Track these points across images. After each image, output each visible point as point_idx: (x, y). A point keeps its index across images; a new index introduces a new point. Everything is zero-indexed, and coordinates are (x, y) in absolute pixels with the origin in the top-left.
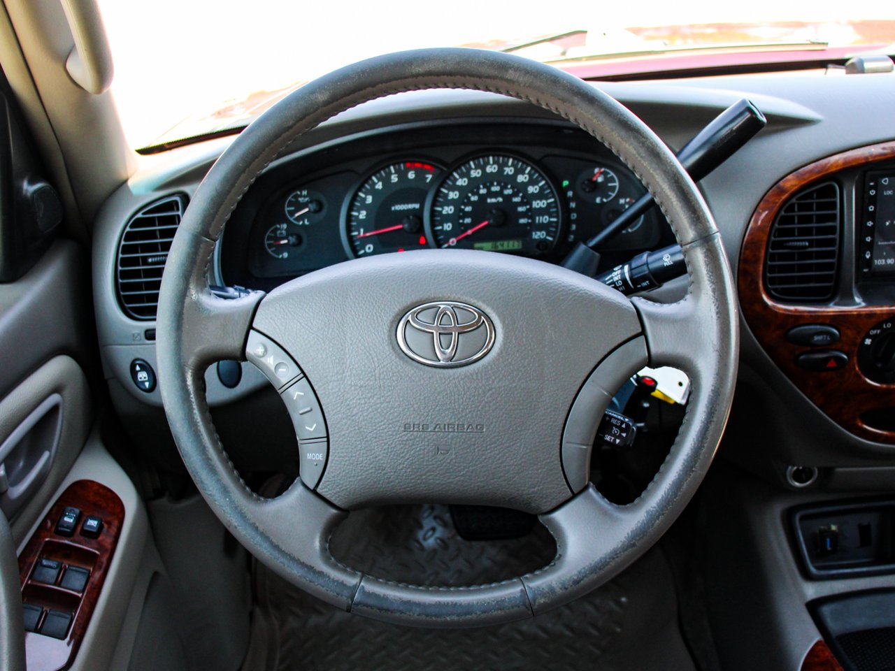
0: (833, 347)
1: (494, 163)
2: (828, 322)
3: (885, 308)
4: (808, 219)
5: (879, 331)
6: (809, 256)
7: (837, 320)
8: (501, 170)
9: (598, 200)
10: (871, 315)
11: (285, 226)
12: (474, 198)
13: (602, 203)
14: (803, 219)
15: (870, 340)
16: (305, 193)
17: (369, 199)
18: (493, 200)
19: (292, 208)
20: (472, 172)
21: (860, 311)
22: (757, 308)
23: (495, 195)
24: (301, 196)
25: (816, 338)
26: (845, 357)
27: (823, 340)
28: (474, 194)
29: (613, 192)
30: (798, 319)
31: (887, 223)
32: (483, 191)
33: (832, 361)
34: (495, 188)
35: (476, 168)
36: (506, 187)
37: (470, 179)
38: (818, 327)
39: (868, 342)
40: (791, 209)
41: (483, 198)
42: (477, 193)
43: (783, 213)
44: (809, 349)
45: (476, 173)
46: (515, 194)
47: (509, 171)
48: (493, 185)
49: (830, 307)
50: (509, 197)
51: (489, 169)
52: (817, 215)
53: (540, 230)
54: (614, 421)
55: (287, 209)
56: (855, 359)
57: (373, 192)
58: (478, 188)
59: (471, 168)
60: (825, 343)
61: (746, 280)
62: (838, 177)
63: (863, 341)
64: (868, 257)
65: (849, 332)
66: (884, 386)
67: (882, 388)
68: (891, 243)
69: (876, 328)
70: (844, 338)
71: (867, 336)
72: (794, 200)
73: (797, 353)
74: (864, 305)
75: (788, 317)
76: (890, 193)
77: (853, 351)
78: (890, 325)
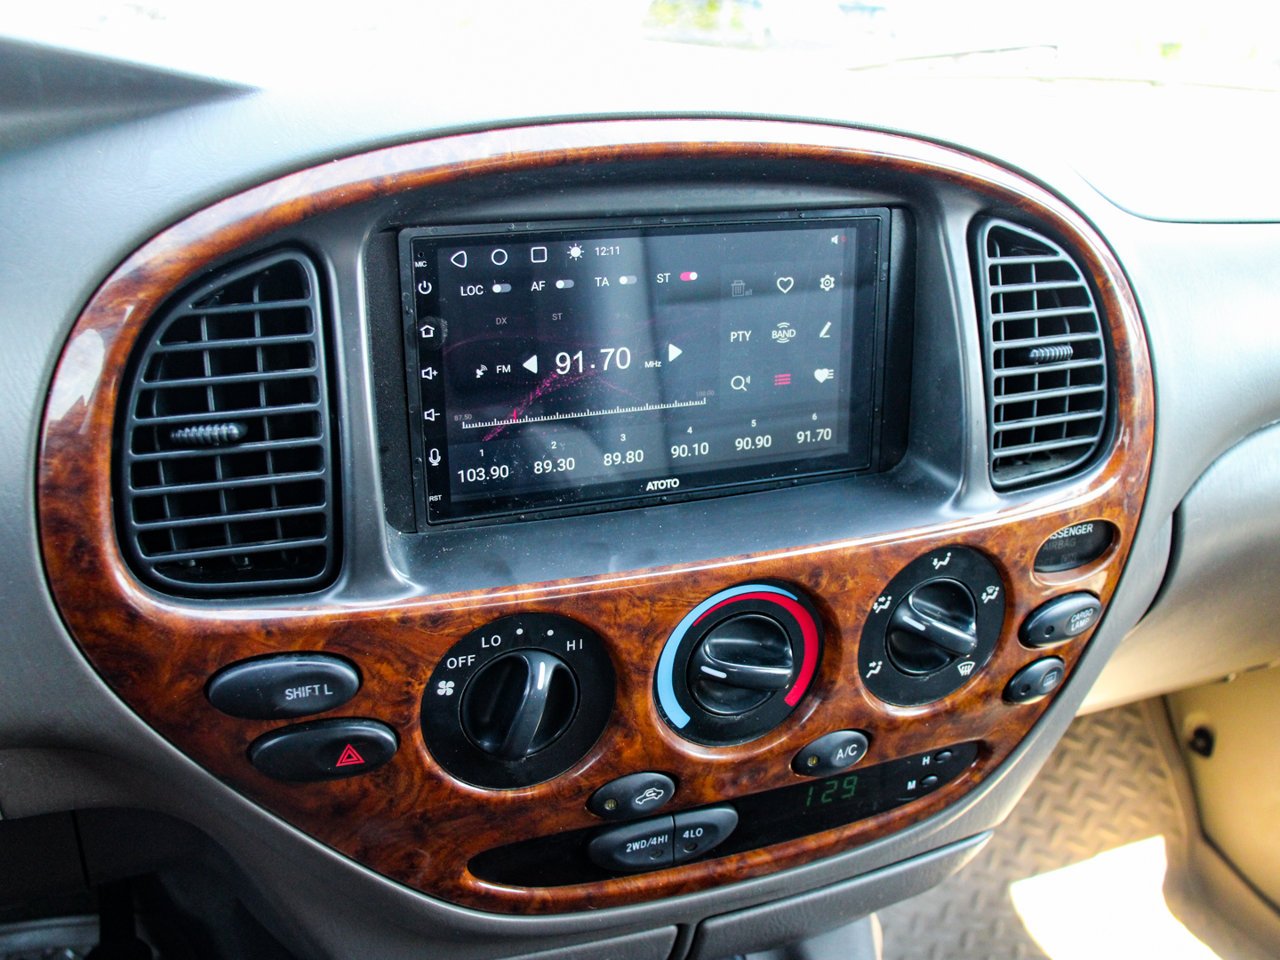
0: (350, 713)
4: (243, 360)
5: (470, 659)
6: (255, 463)
7: (345, 638)
10: (437, 620)
14: (226, 361)
15: (451, 684)
21: (408, 610)
22: (110, 622)
25: (291, 694)
26: (389, 737)
27: (312, 696)
30: (233, 644)
33: (349, 750)
38: (293, 662)
39: (446, 688)
40: (187, 329)
43: (156, 344)
44: (282, 723)
49: (325, 606)
52: (264, 349)
56: (418, 736)
60: (321, 704)
61: (60, 548)
62: (307, 236)
63: (432, 686)
64: (435, 463)
65: (385, 669)
66: (510, 794)
67: (503, 801)
68: (495, 423)
69: (455, 652)
70: (372, 685)
71: (441, 673)
72: (187, 308)
73: (251, 736)
74: (419, 589)
75: (207, 637)
76: (475, 290)
77: (408, 719)
78: (497, 640)
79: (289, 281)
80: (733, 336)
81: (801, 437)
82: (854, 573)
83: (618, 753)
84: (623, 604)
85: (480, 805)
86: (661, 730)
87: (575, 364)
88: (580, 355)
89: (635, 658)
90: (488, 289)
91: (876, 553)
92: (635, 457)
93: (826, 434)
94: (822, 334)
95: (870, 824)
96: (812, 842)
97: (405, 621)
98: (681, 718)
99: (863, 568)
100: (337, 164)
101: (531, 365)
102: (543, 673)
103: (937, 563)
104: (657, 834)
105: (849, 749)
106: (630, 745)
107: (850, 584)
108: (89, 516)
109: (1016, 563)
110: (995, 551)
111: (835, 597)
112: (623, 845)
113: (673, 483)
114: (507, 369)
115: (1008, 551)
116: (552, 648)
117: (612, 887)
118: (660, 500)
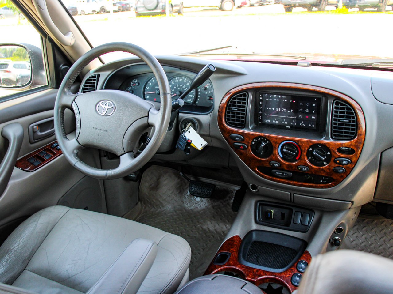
0: (242, 142)
1: (182, 79)
2: (241, 134)
3: (257, 133)
4: (240, 103)
7: (243, 134)
8: (183, 81)
9: (206, 93)
10: (252, 134)
11: (130, 88)
12: (175, 88)
13: (207, 94)
14: (238, 103)
15: (254, 143)
16: (136, 80)
17: (150, 84)
18: (180, 89)
19: (133, 84)
20: (176, 80)
22: (222, 126)
23: (180, 87)
24: (135, 81)
25: (237, 138)
26: (246, 147)
27: (238, 139)
28: (175, 86)
29: (211, 91)
30: (232, 132)
31: (267, 109)
32: (177, 86)
33: (242, 146)
34: (181, 86)
35: (177, 80)
36: (183, 86)
37: (175, 82)
38: (238, 135)
41: (177, 88)
42: (176, 86)
43: (231, 100)
44: (236, 142)
45: (177, 81)
46: (185, 88)
47: (185, 81)
48: (180, 84)
50: (184, 88)
51: (180, 80)
52: (242, 102)
53: (190, 99)
54: (147, 140)
55: (132, 84)
56: (250, 147)
57: (152, 82)
58: (177, 85)
59: (176, 79)
60: (239, 140)
61: (219, 118)
62: (247, 91)
63: (252, 142)
64: (260, 118)
65: (246, 138)
66: (260, 158)
67: (259, 159)
68: (269, 115)
69: (255, 139)
70: (245, 140)
71: (253, 141)
72: (235, 97)
73: (233, 142)
74: (252, 131)
75: (230, 130)
76: (268, 99)
77: (249, 145)
78: (259, 139)
79: (245, 96)
80: (300, 110)
81: (309, 125)
82: (304, 143)
83: (272, 157)
84: (273, 138)
85: (256, 159)
86: (278, 156)
87: (279, 110)
88: (279, 109)
89: (274, 145)
90: (269, 99)
91: (308, 141)
92: (286, 123)
93: (313, 126)
94: (313, 112)
95: (314, 185)
96: (304, 184)
97: (249, 134)
98: (281, 156)
99: (305, 143)
100: (250, 84)
101: (273, 109)
102: (263, 144)
103: (319, 146)
104: (280, 172)
105: (305, 169)
106: (274, 157)
107: (303, 144)
108: (222, 115)
109: (332, 149)
110: (328, 146)
111: (301, 146)
112: (275, 172)
113: (290, 127)
114: (270, 109)
115: (330, 147)
116: (265, 142)
117: (275, 178)
118: (287, 129)
